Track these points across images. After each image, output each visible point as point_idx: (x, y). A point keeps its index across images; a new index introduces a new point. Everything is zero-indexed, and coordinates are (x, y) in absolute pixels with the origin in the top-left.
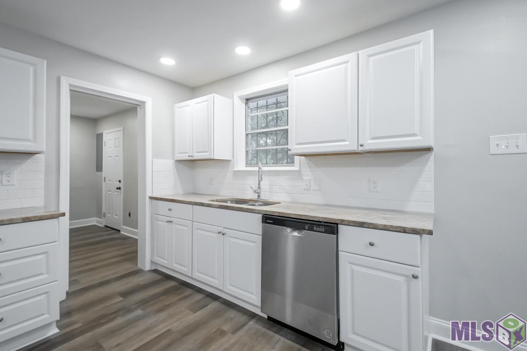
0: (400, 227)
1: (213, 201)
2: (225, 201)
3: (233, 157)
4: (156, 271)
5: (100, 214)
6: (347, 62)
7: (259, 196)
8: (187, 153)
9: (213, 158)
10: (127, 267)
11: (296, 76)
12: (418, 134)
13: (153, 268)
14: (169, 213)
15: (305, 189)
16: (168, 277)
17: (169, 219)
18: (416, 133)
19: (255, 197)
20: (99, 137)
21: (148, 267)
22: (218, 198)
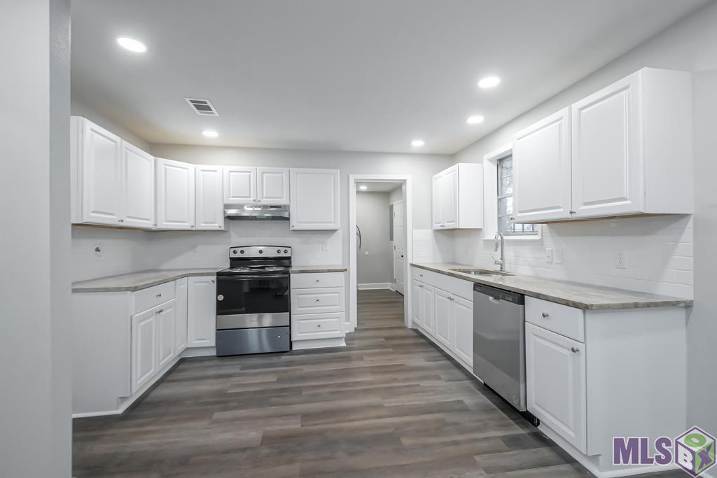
0: (564, 300)
1: (455, 270)
2: (469, 272)
3: (484, 226)
4: (416, 330)
5: (393, 280)
6: (561, 119)
7: (501, 268)
8: (440, 223)
9: (458, 227)
10: (397, 323)
11: (518, 139)
12: (628, 197)
13: (415, 328)
14: (421, 279)
15: (548, 262)
16: (423, 336)
17: (421, 284)
18: (625, 196)
19: (498, 268)
20: (391, 208)
21: (410, 326)
22: (462, 268)
